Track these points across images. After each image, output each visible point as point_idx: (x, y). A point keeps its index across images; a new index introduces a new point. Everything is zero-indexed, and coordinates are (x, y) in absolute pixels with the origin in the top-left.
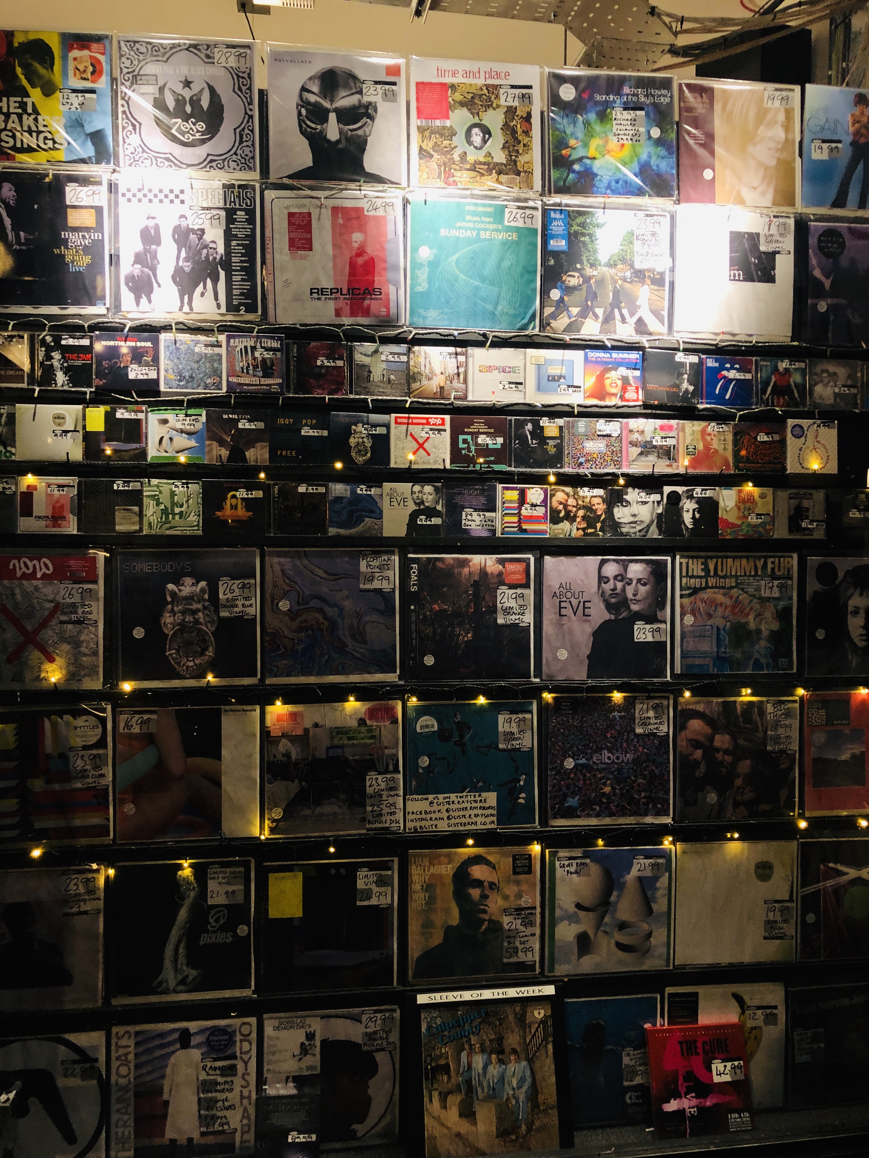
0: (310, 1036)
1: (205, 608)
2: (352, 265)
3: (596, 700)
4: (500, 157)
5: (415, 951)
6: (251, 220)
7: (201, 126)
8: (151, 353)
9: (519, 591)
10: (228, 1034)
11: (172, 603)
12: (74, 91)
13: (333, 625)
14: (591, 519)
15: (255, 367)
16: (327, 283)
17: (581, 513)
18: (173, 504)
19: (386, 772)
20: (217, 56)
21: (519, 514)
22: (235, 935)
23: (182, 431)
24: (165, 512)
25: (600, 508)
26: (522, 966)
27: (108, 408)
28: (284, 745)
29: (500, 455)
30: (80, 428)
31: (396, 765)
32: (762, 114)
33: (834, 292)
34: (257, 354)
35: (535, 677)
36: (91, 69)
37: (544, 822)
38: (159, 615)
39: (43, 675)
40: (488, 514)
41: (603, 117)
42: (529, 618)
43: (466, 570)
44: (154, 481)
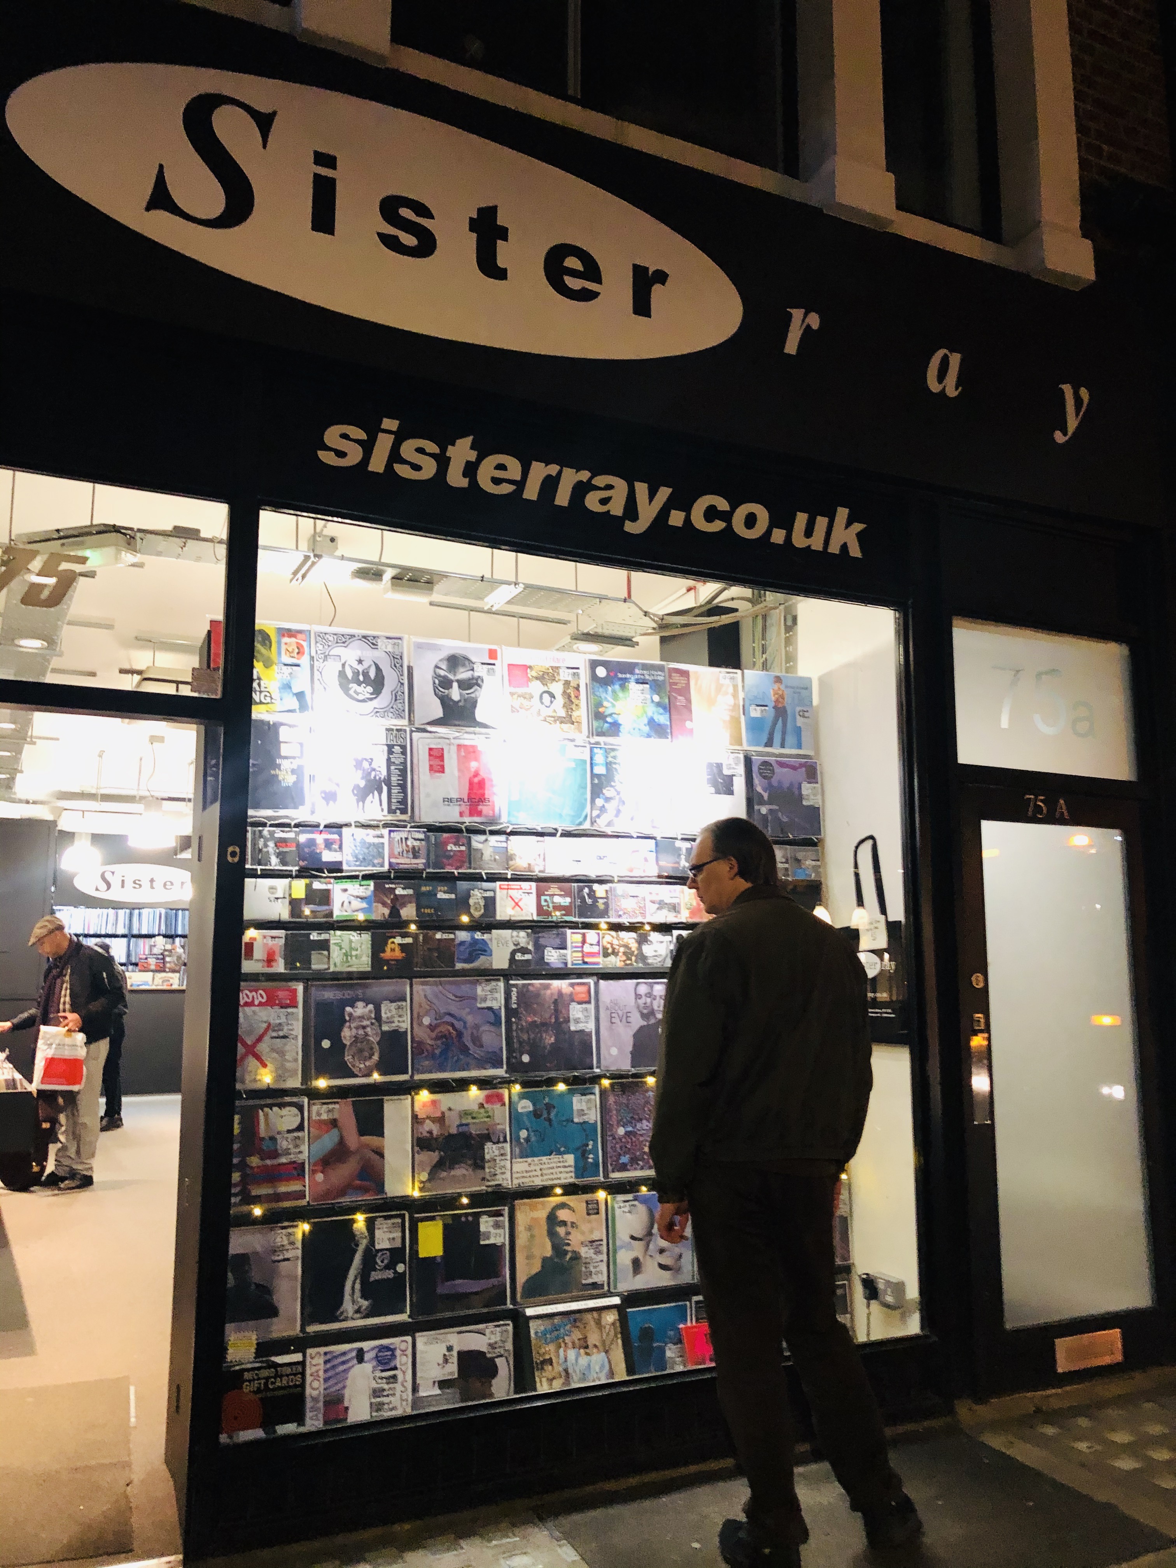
0: (450, 1349)
1: (372, 1024)
2: (471, 783)
3: (637, 1084)
4: (562, 713)
5: (522, 1278)
6: (404, 753)
7: (370, 689)
8: (338, 843)
9: (584, 1006)
10: (391, 1350)
11: (349, 1021)
12: (285, 665)
13: (460, 1035)
14: (628, 954)
15: (408, 852)
16: (454, 795)
17: (622, 950)
18: (351, 949)
19: (498, 1142)
20: (379, 644)
21: (582, 951)
22: (396, 1272)
23: (357, 897)
24: (346, 955)
25: (634, 946)
26: (595, 1285)
27: (307, 881)
28: (429, 1126)
29: (567, 910)
30: (287, 896)
31: (505, 1137)
32: (719, 688)
33: (770, 803)
34: (409, 843)
35: (597, 1067)
36: (297, 650)
37: (606, 1176)
38: (340, 1030)
39: (258, 1077)
40: (562, 951)
41: (623, 687)
42: (591, 1026)
43: (548, 992)
44: (338, 933)
